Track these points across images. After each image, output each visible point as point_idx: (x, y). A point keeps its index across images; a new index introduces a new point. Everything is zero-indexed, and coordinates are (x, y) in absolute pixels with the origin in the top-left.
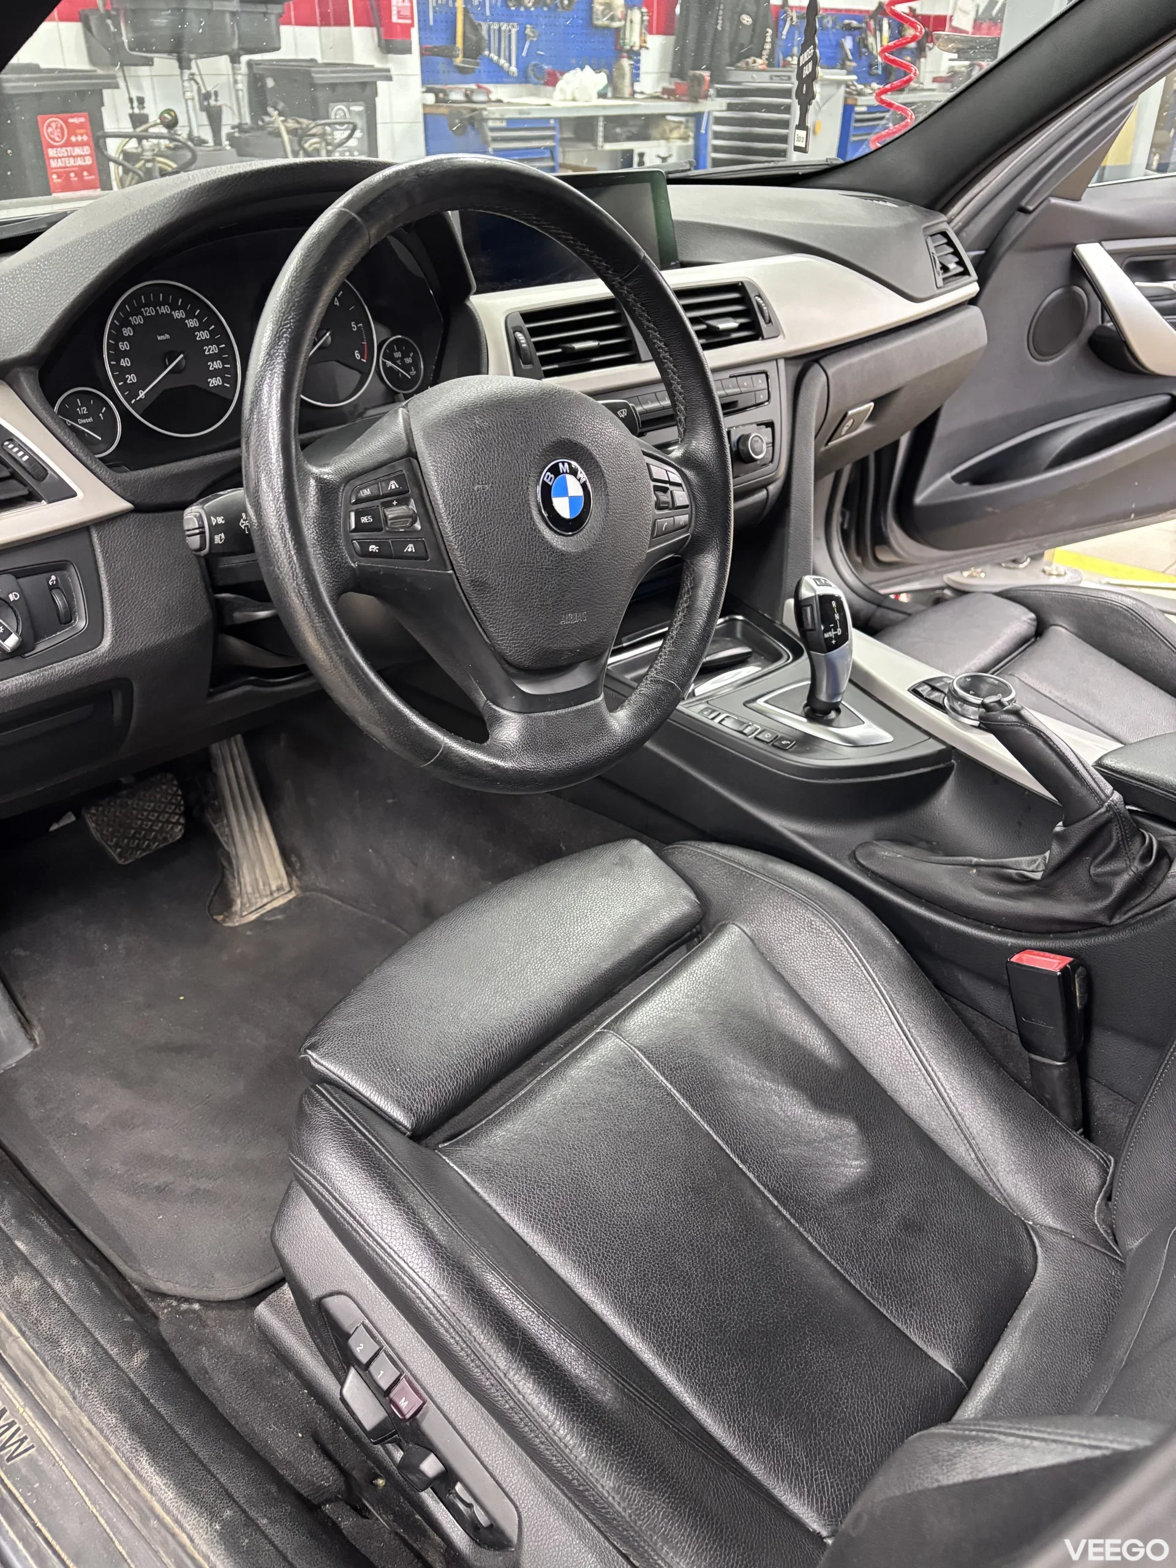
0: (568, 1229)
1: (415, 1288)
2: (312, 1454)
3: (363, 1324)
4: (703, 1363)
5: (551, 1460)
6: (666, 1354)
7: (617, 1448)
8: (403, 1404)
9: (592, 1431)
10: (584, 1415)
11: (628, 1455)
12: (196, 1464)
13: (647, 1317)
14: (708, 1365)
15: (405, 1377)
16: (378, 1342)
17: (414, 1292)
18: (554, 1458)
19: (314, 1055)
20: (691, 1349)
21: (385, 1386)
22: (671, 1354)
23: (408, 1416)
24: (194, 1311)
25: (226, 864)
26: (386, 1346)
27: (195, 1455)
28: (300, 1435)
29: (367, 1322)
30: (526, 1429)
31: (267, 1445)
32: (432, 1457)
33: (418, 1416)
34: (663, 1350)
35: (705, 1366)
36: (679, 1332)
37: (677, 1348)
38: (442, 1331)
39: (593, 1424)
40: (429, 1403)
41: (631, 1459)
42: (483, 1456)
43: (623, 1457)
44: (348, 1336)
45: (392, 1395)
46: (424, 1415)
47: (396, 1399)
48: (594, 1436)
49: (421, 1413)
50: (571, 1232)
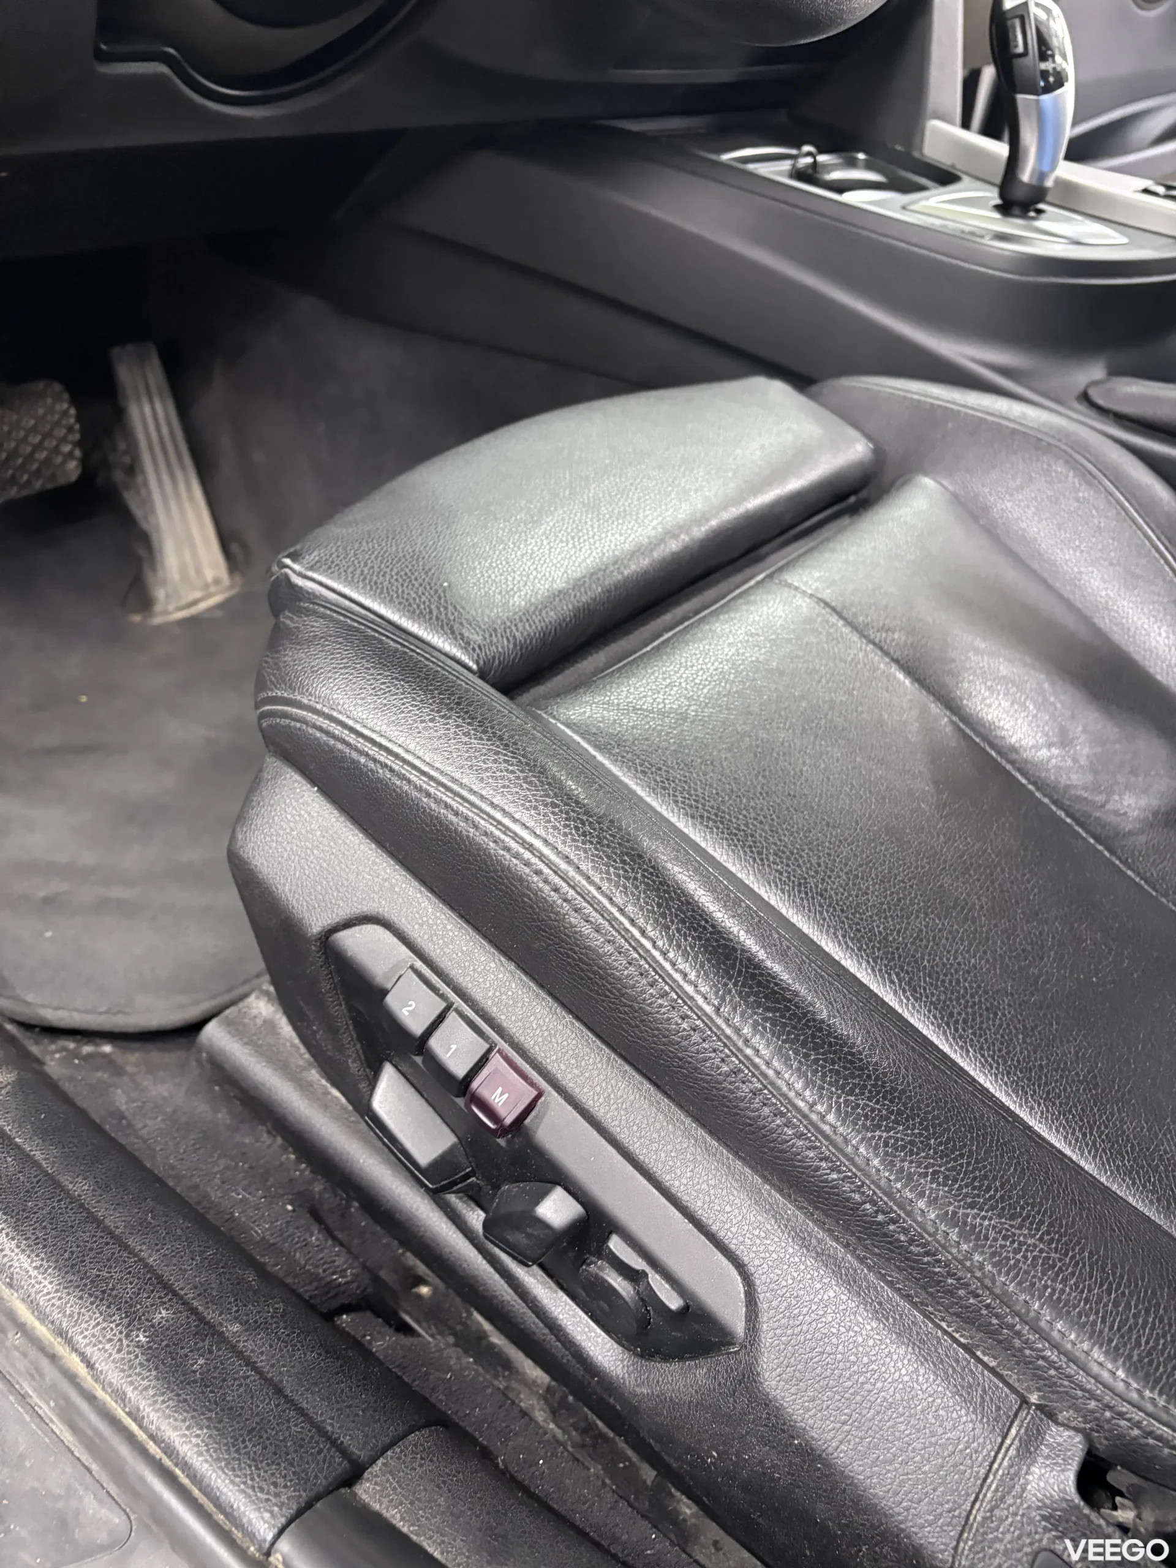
0: (761, 823)
1: (527, 855)
2: (311, 1235)
3: (412, 967)
4: (1021, 1037)
5: (818, 1168)
6: (957, 1022)
7: (941, 1144)
8: (498, 1099)
9: (892, 1113)
10: (875, 1086)
11: (962, 1156)
12: (99, 1234)
13: (916, 962)
14: (1028, 1040)
15: (499, 1051)
16: (442, 996)
17: (527, 864)
18: (824, 1164)
19: (296, 567)
20: (996, 1014)
21: (459, 1069)
22: (965, 1021)
23: (508, 1121)
24: (105, 1056)
25: (142, 552)
26: (458, 1002)
27: (99, 1223)
28: (290, 1207)
29: (419, 964)
30: (766, 1111)
31: (232, 1219)
32: (559, 1193)
33: (527, 1121)
34: (951, 1015)
35: (1024, 1042)
36: (972, 988)
37: (974, 1013)
38: (587, 929)
39: (892, 1101)
40: (552, 1096)
41: (969, 1164)
42: (667, 1179)
43: (955, 1160)
44: (385, 992)
45: (475, 1085)
46: (541, 1117)
47: (484, 1093)
48: (896, 1122)
49: (533, 1114)
50: (767, 827)
